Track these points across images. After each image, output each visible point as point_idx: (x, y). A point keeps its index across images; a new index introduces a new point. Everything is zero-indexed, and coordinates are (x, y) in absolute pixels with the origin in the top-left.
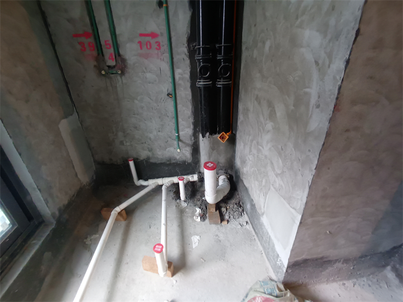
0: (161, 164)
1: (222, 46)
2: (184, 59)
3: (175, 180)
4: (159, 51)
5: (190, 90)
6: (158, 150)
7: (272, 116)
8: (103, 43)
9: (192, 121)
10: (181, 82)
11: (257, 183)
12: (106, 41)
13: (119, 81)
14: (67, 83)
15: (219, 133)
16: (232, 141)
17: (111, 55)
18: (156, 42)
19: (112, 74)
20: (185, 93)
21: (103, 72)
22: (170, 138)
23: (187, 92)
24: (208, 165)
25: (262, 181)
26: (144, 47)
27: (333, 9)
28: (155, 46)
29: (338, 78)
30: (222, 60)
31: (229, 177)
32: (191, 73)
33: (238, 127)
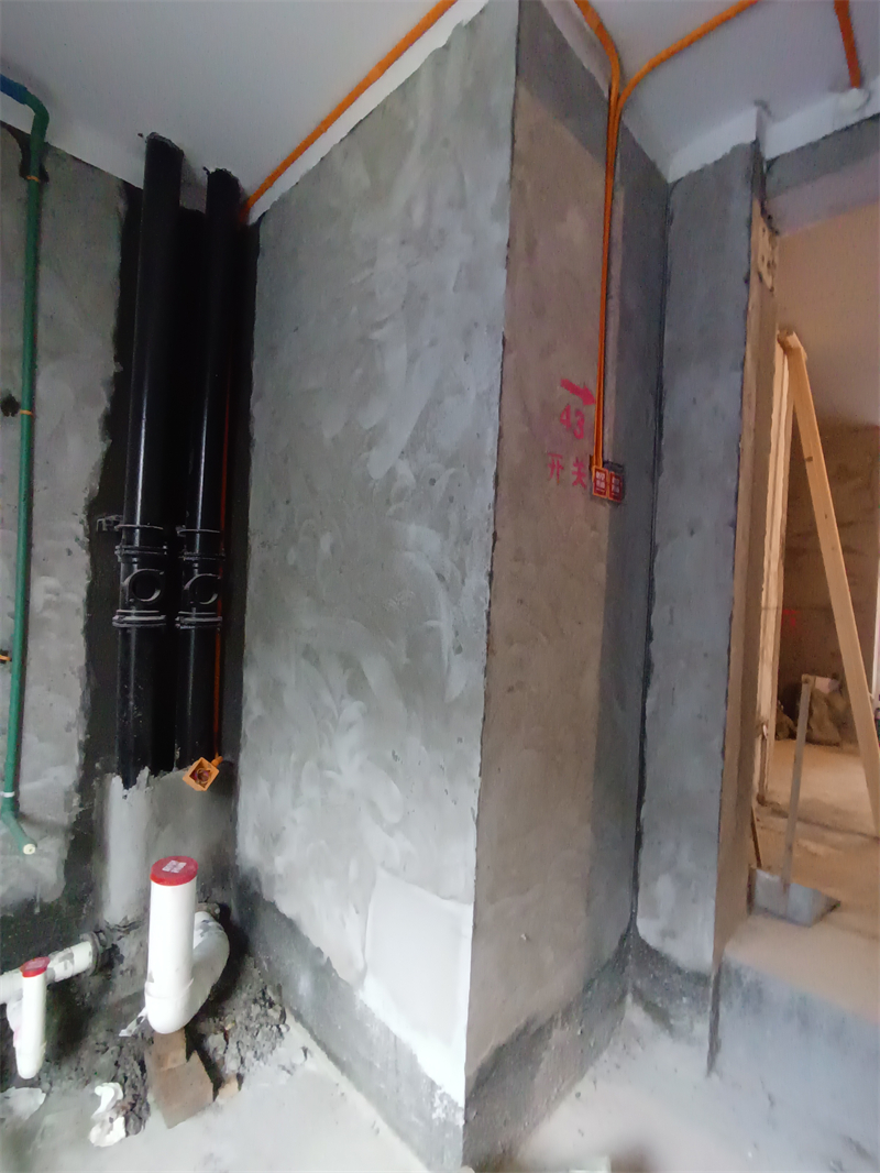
1: (195, 533)
2: (70, 552)
7: (357, 686)
10: (47, 614)
11: (329, 884)
15: (182, 765)
16: (227, 786)
20: (62, 649)
23: (70, 646)
25: (347, 870)
30: (196, 565)
31: (217, 911)
32: (91, 590)
33: (242, 741)
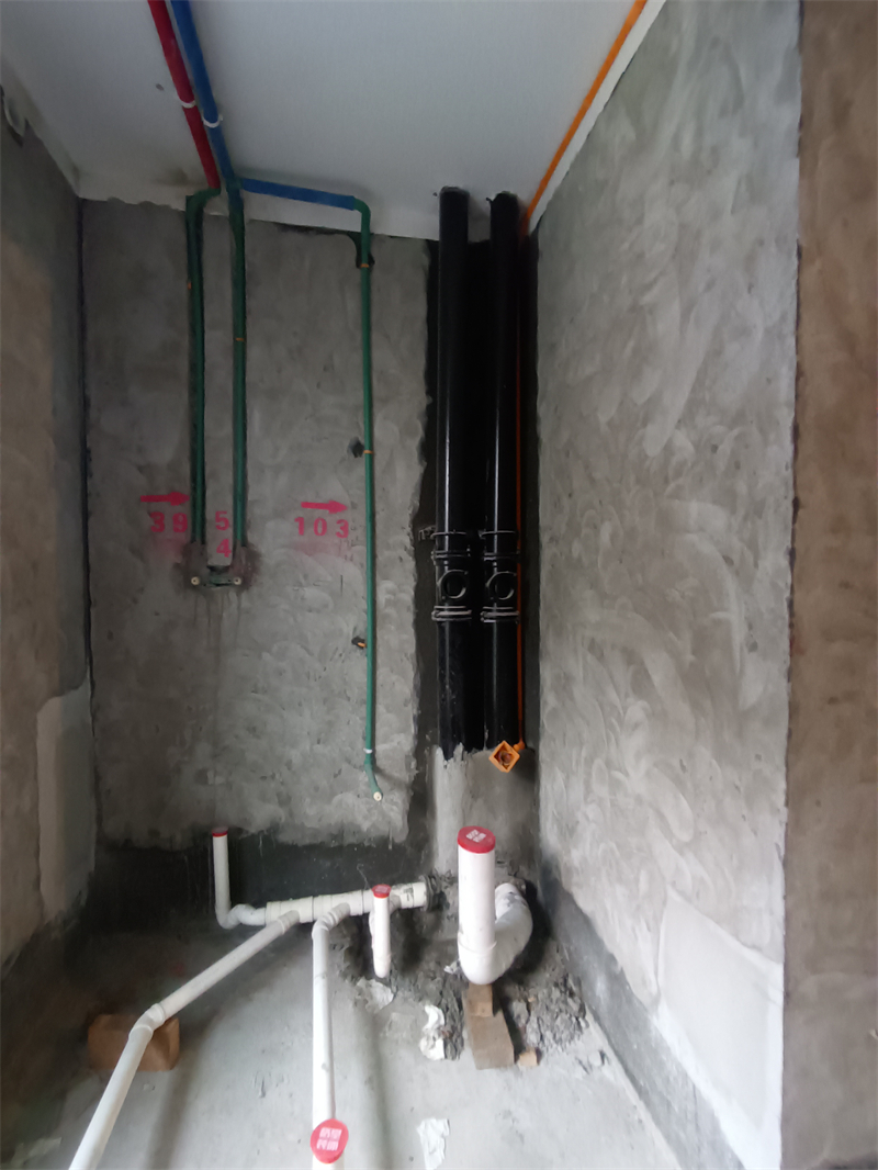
0: (311, 848)
1: (493, 535)
2: (401, 559)
3: (355, 902)
4: (343, 539)
5: (411, 631)
6: (308, 800)
7: (640, 683)
8: (210, 514)
9: (415, 712)
10: (391, 611)
11: (620, 890)
12: (218, 513)
13: (232, 603)
14: (88, 603)
15: (490, 747)
16: (528, 769)
17: (225, 542)
18: (339, 522)
19: (218, 585)
20: (399, 638)
21: (195, 581)
22: (348, 761)
23: (405, 637)
24: (470, 836)
25: (637, 880)
26: (309, 531)
27: (738, 466)
28: (334, 528)
29: (781, 584)
30: (495, 564)
31: (524, 887)
32: (418, 590)
33: (541, 729)
